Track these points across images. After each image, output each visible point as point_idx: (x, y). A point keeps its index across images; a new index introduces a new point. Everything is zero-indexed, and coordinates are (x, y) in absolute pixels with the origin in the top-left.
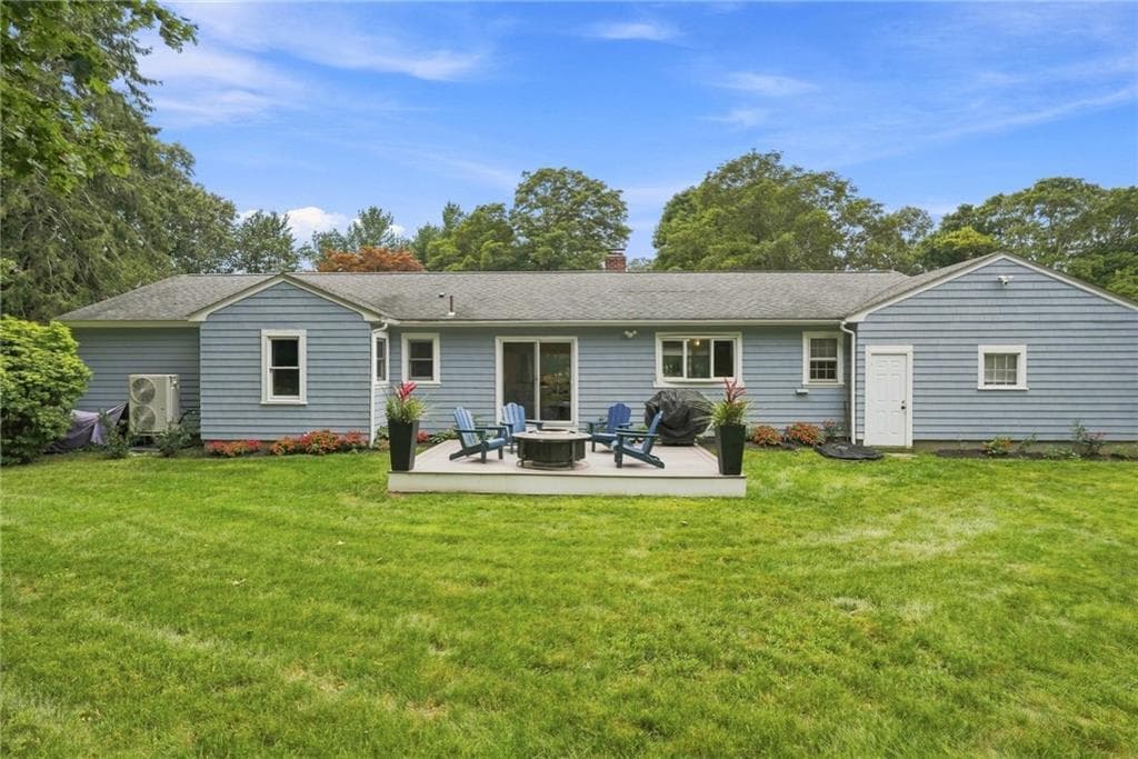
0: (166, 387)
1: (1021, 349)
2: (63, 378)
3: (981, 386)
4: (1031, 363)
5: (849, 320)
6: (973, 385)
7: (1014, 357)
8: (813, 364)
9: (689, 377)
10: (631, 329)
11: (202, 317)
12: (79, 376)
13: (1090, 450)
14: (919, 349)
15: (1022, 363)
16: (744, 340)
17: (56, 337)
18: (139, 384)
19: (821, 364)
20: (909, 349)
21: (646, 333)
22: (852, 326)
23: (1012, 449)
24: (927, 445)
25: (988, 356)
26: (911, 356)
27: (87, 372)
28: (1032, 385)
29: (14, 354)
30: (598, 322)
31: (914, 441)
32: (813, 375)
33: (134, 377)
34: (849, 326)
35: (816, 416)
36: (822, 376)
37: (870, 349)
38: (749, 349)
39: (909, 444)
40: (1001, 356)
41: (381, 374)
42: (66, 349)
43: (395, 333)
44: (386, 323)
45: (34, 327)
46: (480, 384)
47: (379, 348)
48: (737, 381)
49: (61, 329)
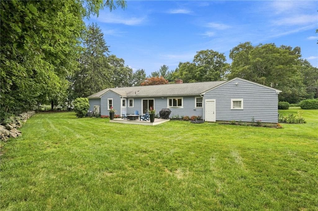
0: (98, 107)
1: (242, 100)
2: (86, 106)
3: (232, 108)
4: (244, 103)
5: (201, 94)
6: (230, 108)
7: (240, 102)
8: (197, 104)
9: (173, 106)
10: (162, 97)
11: (101, 97)
12: (88, 106)
13: (258, 124)
14: (217, 100)
15: (242, 103)
16: (183, 99)
17: (86, 100)
18: (95, 107)
19: (199, 104)
20: (215, 100)
21: (165, 98)
22: (203, 95)
23: (237, 123)
24: (219, 121)
25: (234, 102)
26: (215, 102)
27: (89, 105)
28: (245, 108)
29: (81, 103)
30: (157, 96)
31: (216, 121)
32: (197, 106)
33: (94, 106)
34: (202, 95)
35: (197, 115)
36: (199, 106)
37: (206, 100)
38: (184, 101)
39: (215, 121)
40: (237, 102)
41: (124, 105)
42: (87, 102)
43: (127, 98)
44: (123, 97)
45: (83, 99)
46: (139, 107)
47: (124, 101)
48: (182, 107)
49: (87, 99)
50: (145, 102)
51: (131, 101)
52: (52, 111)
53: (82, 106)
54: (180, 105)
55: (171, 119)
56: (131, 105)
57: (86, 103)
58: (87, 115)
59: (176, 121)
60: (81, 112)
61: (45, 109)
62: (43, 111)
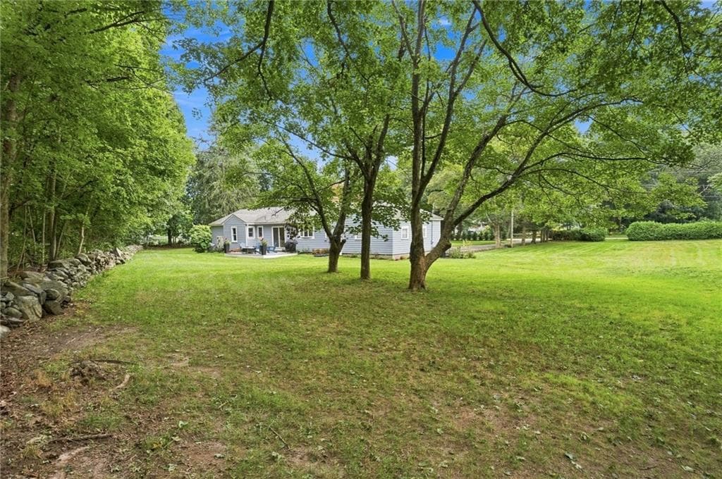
0: (221, 238)
2: (206, 237)
11: (223, 224)
12: (209, 237)
17: (206, 228)
27: (211, 235)
29: (199, 232)
33: (217, 237)
41: (251, 235)
42: (207, 231)
43: (256, 226)
44: (248, 224)
45: (204, 227)
46: (269, 238)
47: (251, 230)
48: (313, 237)
49: (208, 227)
50: (275, 230)
51: (260, 229)
52: (170, 246)
53: (200, 236)
54: (311, 235)
55: (299, 253)
56: (261, 235)
57: (207, 233)
58: (210, 250)
59: (306, 255)
60: (199, 246)
61: (159, 243)
62: (156, 246)
